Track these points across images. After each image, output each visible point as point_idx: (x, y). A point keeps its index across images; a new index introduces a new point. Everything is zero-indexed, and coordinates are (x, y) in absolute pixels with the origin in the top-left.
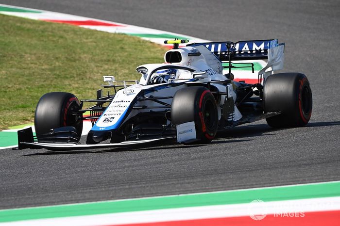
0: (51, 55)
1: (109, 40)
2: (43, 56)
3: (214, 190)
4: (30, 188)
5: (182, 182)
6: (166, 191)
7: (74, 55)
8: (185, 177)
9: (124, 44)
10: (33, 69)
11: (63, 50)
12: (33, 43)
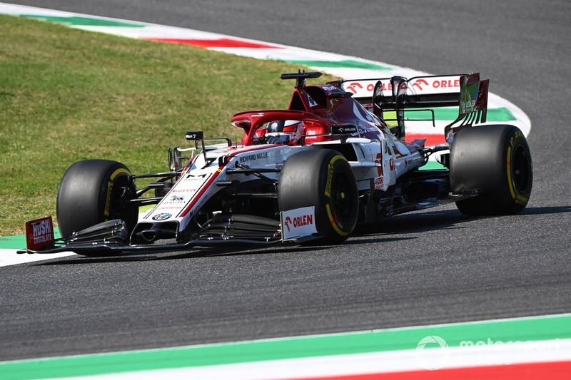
0: (160, 98)
2: (147, 98)
3: (432, 322)
4: (125, 319)
5: (377, 308)
6: (352, 324)
7: (197, 97)
8: (383, 301)
10: (130, 120)
11: (179, 88)
12: (129, 76)
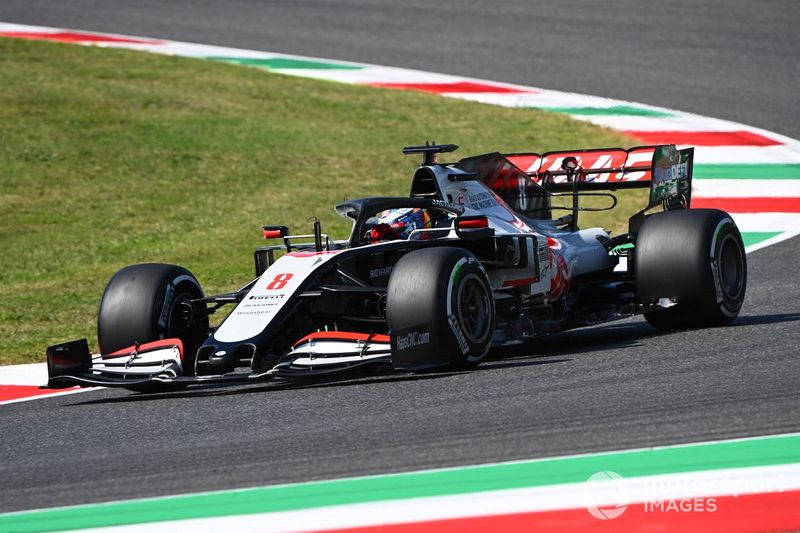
0: (383, 158)
1: (503, 122)
2: (367, 159)
3: (727, 436)
4: (341, 438)
5: (659, 419)
6: (625, 440)
8: (666, 410)
9: (534, 130)
10: (345, 187)
12: (344, 132)
